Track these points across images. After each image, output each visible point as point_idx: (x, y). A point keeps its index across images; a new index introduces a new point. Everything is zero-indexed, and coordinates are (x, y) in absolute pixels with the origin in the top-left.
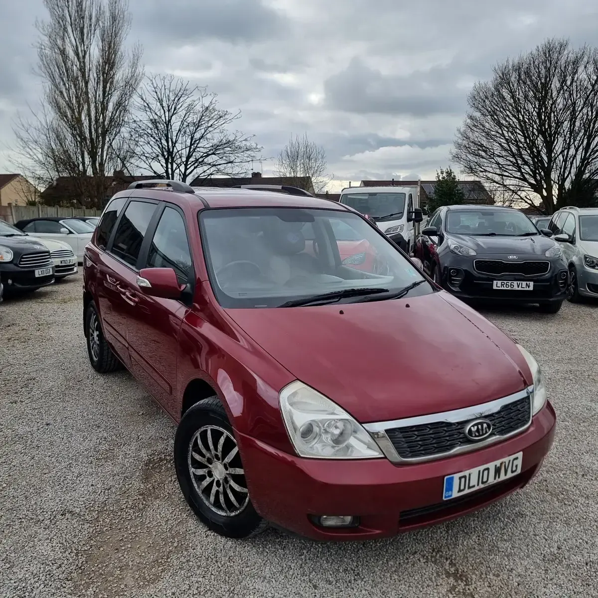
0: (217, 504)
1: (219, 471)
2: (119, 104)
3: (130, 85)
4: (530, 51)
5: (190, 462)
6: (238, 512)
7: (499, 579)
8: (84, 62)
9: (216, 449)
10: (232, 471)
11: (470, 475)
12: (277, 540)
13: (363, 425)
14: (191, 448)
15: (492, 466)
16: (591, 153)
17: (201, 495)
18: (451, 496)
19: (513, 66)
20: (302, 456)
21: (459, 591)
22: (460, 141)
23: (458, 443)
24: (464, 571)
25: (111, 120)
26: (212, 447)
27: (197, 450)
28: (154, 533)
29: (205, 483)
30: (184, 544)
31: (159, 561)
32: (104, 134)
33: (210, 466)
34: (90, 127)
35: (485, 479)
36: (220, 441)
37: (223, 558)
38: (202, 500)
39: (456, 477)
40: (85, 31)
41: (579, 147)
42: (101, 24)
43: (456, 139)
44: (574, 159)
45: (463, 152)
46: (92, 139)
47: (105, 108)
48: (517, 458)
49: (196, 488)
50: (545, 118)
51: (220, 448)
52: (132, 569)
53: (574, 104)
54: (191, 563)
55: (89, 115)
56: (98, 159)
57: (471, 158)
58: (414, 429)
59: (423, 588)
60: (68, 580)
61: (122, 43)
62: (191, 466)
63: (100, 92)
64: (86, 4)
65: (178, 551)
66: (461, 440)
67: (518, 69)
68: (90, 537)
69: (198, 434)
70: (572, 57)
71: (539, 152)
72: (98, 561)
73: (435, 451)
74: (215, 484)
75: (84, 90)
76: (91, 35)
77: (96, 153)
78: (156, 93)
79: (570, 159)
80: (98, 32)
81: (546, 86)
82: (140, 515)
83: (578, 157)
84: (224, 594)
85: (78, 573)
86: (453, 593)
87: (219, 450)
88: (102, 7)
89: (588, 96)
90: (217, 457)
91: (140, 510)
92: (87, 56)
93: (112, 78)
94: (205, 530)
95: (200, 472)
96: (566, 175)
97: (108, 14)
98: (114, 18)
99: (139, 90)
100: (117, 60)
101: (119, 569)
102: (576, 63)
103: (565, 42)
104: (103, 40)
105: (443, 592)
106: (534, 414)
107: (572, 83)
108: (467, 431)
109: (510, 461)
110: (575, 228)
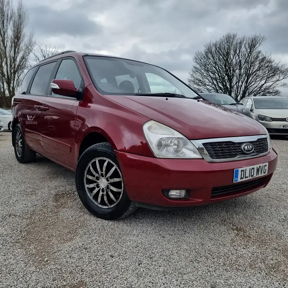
0: (103, 202)
1: (103, 183)
2: (23, 58)
3: (29, 49)
4: (220, 38)
5: (85, 182)
6: (116, 204)
7: (260, 229)
8: (4, 38)
9: (102, 170)
10: (112, 181)
11: (246, 170)
12: (137, 220)
13: (191, 141)
14: (86, 174)
15: (255, 167)
16: (249, 84)
17: (92, 200)
18: (237, 181)
19: (213, 44)
20: (158, 157)
21: (241, 235)
22: (190, 79)
23: (238, 154)
24: (241, 227)
25: (18, 66)
26: (99, 169)
27: (90, 173)
28: (66, 221)
29: (95, 192)
30: (84, 225)
31: (71, 232)
32: (15, 73)
33: (98, 181)
34: (7, 69)
35: (252, 175)
36: (104, 165)
37: (108, 229)
38: (93, 202)
39: (240, 170)
40: (5, 22)
41: (243, 81)
42: (13, 19)
43: (188, 77)
44: (241, 87)
45: (192, 84)
46: (8, 76)
47: (15, 60)
48: (266, 166)
49: (89, 196)
50: (228, 68)
51: (104, 169)
52: (55, 236)
53: (240, 62)
54: (90, 232)
55: (6, 63)
56: (12, 85)
57: (195, 86)
58: (217, 144)
59: (222, 235)
60: (17, 243)
61: (24, 29)
62: (86, 184)
63: (13, 52)
64: (5, 9)
65: (82, 228)
66: (240, 153)
67: (215, 45)
68: (27, 225)
69: (90, 165)
70: (239, 41)
71: (226, 84)
72: (34, 234)
73: (228, 157)
74: (101, 191)
75: (4, 51)
76: (8, 24)
77: (10, 83)
78: (42, 52)
79: (240, 87)
80: (11, 23)
81: (228, 54)
82: (56, 215)
83: (243, 86)
84: (113, 243)
85: (23, 239)
86: (238, 236)
87: (103, 171)
88: (14, 10)
89: (246, 59)
90: (102, 175)
91: (55, 213)
92: (6, 35)
93: (19, 46)
94: (95, 218)
95: (92, 186)
96: (238, 94)
97: (17, 14)
98: (20, 16)
99: (33, 51)
100: (22, 37)
101: (47, 237)
102: (241, 43)
103: (235, 34)
104: (14, 27)
105: (233, 236)
106: (270, 148)
107: (239, 53)
108: (243, 148)
109: (263, 166)
110: (252, 104)
